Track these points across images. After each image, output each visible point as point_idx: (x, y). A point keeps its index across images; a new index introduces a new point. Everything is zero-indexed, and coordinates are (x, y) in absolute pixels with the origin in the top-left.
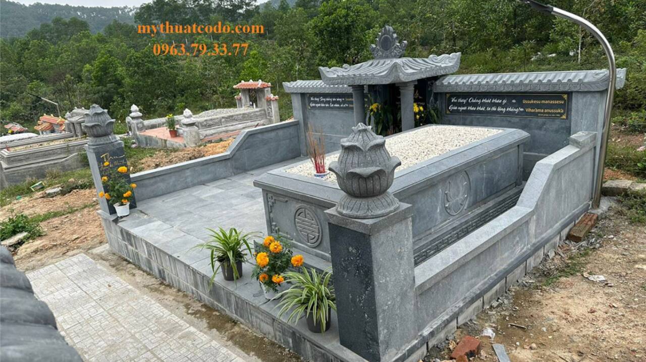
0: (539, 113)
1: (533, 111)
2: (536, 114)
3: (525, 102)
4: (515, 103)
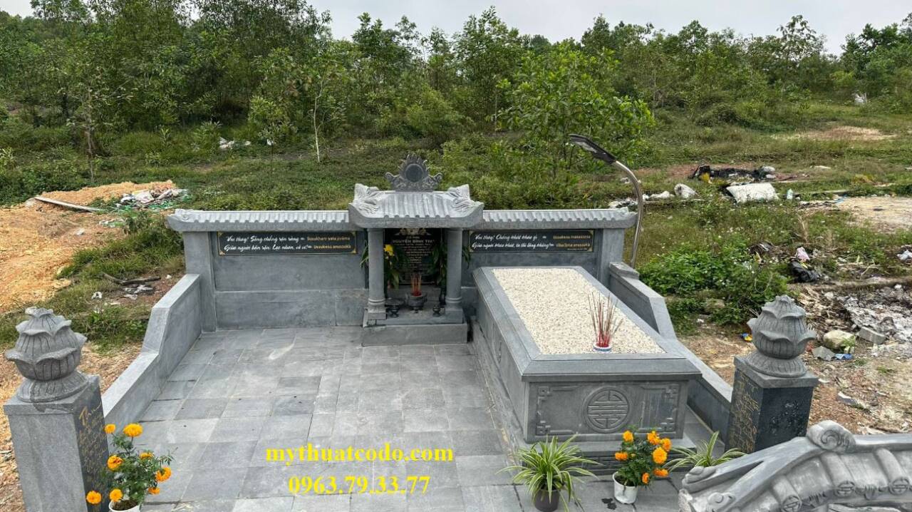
0: (568, 247)
1: (562, 246)
2: (565, 249)
4: (545, 239)
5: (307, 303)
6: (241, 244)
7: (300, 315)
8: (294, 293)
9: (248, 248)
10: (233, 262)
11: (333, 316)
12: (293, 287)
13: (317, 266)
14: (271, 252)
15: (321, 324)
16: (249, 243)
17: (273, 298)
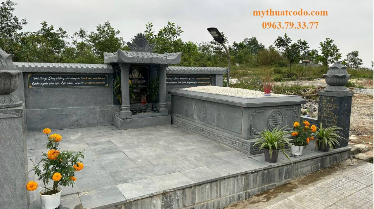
1: (200, 82)
2: (201, 84)
3: (197, 79)
4: (194, 80)
5: (81, 114)
6: (43, 81)
7: (78, 121)
8: (74, 109)
9: (46, 84)
10: (37, 92)
11: (96, 121)
12: (73, 105)
13: (87, 93)
14: (61, 85)
15: (89, 125)
16: (48, 81)
17: (61, 112)
